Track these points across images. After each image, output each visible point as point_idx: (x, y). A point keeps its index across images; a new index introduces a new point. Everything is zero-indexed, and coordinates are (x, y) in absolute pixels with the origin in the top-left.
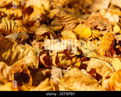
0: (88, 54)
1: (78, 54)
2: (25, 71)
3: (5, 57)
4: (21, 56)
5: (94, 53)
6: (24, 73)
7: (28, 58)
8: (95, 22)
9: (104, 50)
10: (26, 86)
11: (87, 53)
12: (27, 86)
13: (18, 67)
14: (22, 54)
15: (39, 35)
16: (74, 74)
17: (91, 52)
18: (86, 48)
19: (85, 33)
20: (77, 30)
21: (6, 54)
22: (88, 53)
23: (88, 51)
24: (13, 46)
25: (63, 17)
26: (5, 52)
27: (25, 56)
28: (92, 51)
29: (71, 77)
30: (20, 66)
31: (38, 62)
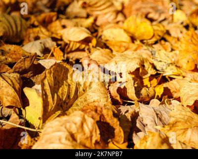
0: (166, 71)
1: (154, 72)
2: (102, 117)
3: (62, 97)
4: (81, 89)
5: (174, 67)
6: (102, 121)
7: (93, 92)
8: (144, 8)
9: (188, 62)
10: (113, 143)
11: (162, 69)
12: (115, 143)
13: (90, 112)
14: (82, 86)
15: (74, 42)
16: (182, 117)
17: (169, 66)
18: (159, 60)
19: (142, 30)
20: (128, 25)
21: (62, 90)
22: (164, 68)
23: (164, 65)
24: (69, 75)
25: (96, 3)
26: (61, 87)
27: (88, 89)
28: (171, 65)
29: (179, 122)
30: (92, 110)
31: (109, 97)
